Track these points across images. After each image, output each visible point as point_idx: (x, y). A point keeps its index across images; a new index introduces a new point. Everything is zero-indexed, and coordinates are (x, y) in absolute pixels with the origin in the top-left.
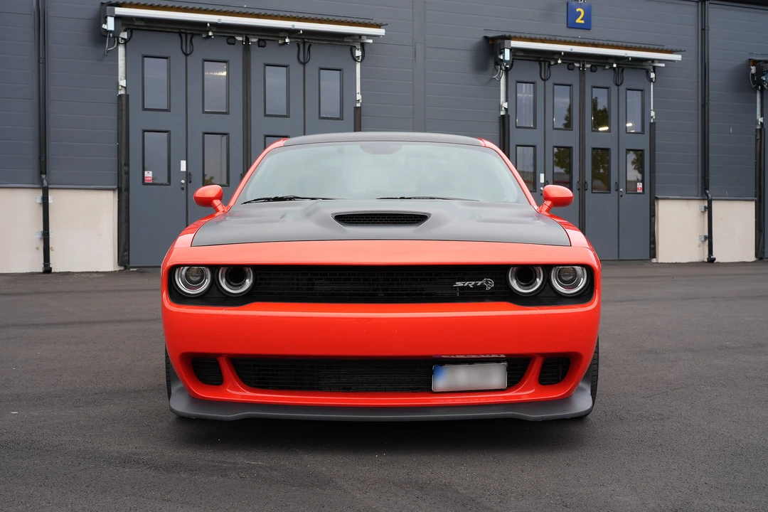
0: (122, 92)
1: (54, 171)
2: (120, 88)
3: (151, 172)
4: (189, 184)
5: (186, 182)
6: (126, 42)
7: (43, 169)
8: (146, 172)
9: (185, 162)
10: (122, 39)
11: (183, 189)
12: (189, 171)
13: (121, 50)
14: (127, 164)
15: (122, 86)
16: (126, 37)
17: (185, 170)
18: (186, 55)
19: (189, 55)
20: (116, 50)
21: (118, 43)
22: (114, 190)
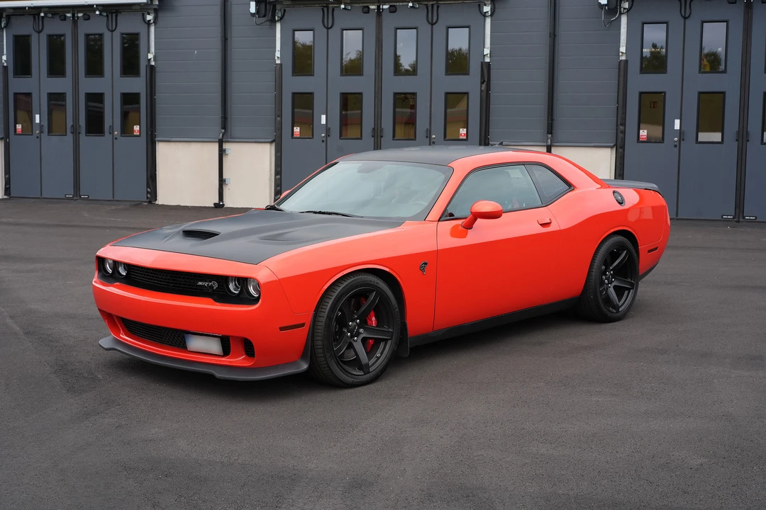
0: (623, 58)
1: (560, 131)
2: (621, 54)
3: (646, 131)
4: (682, 142)
5: (680, 140)
6: (629, 10)
7: (550, 129)
8: (641, 131)
9: (679, 120)
10: (625, 9)
11: (675, 146)
12: (682, 130)
13: (624, 19)
14: (624, 124)
15: (622, 53)
16: (627, 7)
17: (678, 128)
18: (685, 18)
19: (687, 18)
20: (619, 20)
21: (621, 14)
22: (612, 147)
